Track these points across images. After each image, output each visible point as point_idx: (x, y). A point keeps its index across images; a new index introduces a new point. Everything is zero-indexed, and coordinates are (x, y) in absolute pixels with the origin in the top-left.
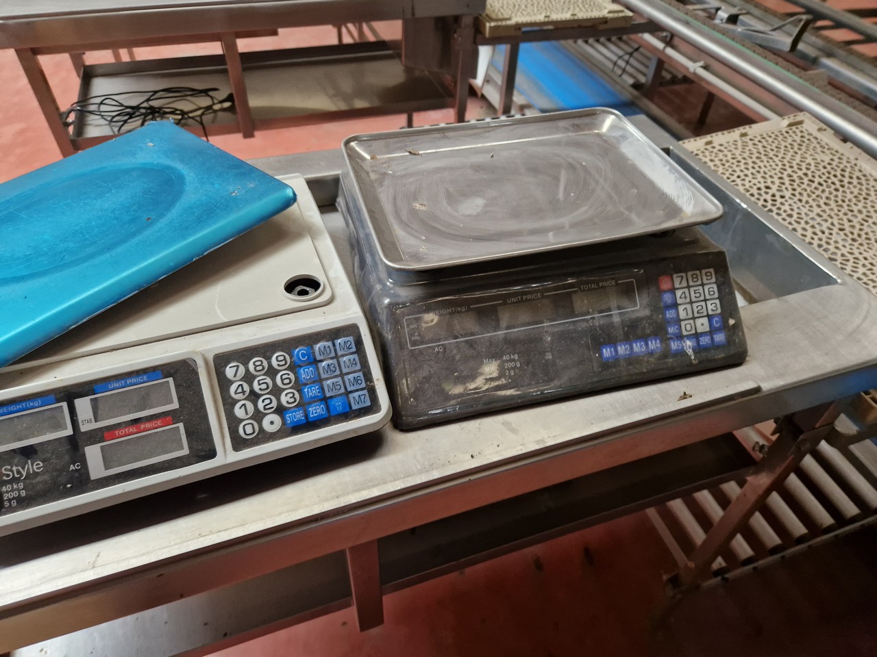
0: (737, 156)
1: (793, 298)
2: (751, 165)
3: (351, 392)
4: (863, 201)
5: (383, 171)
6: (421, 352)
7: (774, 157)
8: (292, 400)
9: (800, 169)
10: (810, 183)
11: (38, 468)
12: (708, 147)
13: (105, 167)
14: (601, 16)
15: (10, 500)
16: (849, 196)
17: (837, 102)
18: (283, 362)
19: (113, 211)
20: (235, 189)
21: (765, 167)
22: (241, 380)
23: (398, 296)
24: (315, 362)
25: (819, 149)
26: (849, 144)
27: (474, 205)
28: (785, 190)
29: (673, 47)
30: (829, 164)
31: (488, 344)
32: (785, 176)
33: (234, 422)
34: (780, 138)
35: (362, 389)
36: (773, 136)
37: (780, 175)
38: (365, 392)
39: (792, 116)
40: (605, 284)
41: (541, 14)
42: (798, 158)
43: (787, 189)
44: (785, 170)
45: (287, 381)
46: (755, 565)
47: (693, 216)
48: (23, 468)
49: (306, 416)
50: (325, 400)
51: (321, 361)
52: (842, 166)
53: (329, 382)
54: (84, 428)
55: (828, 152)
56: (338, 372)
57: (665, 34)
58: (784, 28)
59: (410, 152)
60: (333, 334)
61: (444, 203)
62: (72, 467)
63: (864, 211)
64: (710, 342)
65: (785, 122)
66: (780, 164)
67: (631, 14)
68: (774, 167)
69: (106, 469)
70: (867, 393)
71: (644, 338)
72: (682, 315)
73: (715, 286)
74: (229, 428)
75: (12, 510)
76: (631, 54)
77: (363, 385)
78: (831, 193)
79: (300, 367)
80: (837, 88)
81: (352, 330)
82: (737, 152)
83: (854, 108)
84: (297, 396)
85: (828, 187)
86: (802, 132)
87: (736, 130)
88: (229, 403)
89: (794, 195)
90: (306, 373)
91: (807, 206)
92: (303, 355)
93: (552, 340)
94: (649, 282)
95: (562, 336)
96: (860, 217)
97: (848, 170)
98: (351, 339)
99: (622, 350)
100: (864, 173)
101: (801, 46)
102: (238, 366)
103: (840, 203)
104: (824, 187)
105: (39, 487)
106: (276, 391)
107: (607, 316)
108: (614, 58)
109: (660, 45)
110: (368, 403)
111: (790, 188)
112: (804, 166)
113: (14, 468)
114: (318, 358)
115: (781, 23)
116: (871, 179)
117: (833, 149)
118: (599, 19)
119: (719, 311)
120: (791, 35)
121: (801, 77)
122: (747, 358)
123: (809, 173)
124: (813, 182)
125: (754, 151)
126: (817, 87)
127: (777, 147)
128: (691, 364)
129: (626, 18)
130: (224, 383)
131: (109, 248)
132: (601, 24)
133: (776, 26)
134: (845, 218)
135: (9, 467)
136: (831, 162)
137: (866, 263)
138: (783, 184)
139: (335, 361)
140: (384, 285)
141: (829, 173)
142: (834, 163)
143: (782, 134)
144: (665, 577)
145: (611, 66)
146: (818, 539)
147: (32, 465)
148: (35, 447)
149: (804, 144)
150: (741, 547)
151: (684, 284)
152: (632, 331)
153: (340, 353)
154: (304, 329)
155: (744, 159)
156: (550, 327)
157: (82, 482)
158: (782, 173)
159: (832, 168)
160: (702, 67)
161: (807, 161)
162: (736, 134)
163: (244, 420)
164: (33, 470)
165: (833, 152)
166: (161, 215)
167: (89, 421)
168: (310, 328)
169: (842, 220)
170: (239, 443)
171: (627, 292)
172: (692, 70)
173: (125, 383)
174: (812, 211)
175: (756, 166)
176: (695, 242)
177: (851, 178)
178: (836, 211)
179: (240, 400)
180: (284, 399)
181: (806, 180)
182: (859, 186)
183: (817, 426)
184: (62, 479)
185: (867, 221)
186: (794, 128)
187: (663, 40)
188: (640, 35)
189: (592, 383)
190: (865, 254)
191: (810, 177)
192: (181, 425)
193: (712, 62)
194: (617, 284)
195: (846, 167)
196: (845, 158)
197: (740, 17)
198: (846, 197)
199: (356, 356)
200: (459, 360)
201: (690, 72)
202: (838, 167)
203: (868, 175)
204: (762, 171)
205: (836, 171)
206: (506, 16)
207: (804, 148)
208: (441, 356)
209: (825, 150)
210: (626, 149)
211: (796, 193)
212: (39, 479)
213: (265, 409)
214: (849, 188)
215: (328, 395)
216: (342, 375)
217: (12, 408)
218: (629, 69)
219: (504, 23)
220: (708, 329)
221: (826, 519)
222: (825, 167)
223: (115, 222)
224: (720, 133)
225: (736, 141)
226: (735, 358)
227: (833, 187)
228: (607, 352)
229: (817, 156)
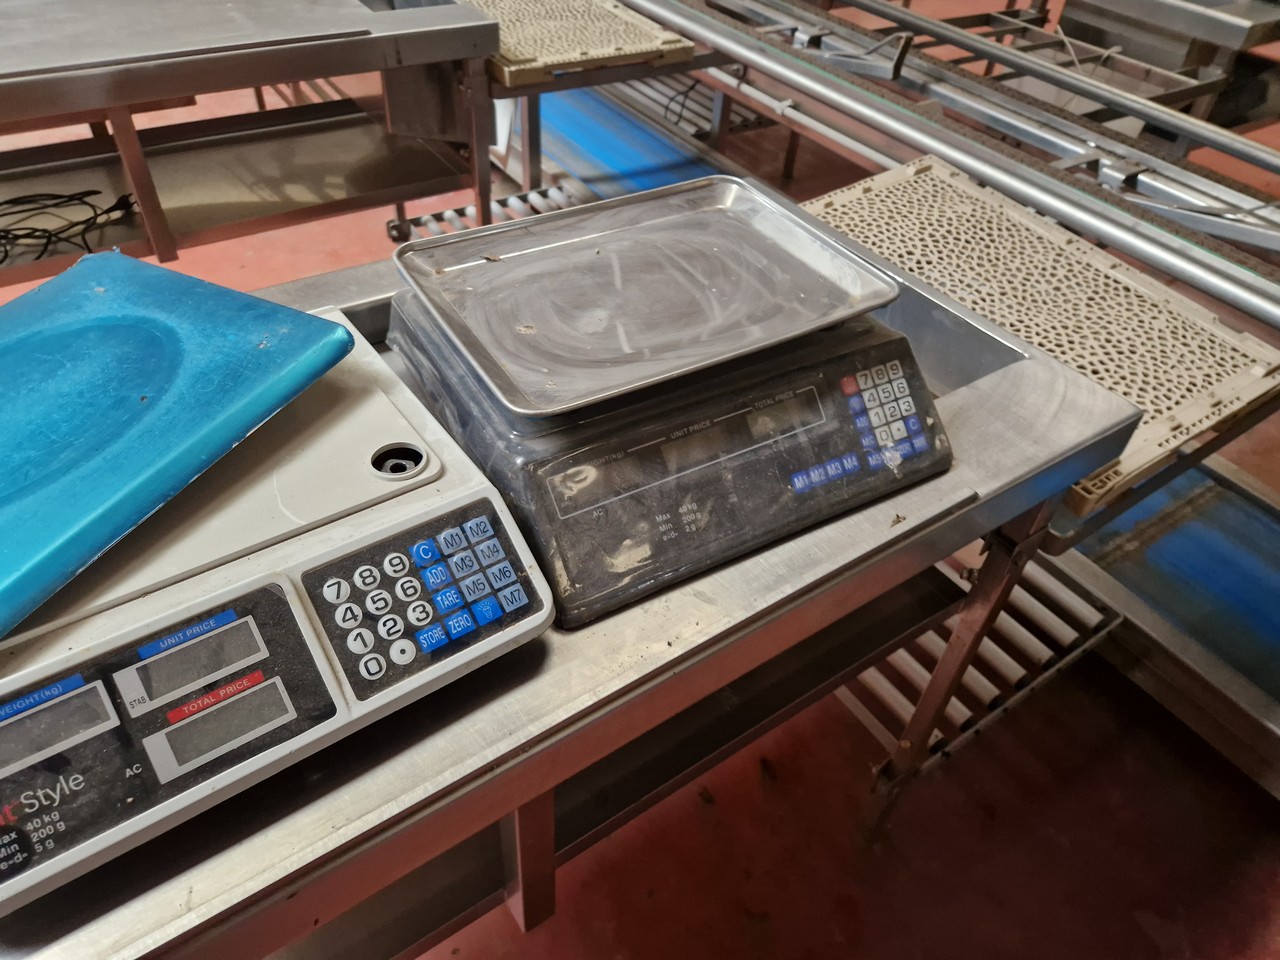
0: (866, 217)
1: (984, 383)
2: (885, 227)
3: (500, 590)
4: (1019, 256)
5: (458, 288)
6: (576, 520)
7: (908, 215)
8: (424, 615)
9: (942, 226)
10: (957, 242)
11: (77, 785)
12: (829, 210)
13: (40, 332)
14: (654, 49)
15: (42, 841)
16: (1003, 252)
17: (962, 138)
18: (401, 567)
19: (81, 394)
20: (261, 338)
21: (901, 227)
22: (347, 601)
23: (534, 452)
24: (443, 559)
25: (957, 199)
26: (988, 189)
27: (595, 320)
28: (930, 254)
29: (749, 83)
30: (972, 216)
31: (658, 496)
32: (926, 236)
33: (350, 662)
34: (910, 191)
35: (513, 583)
36: (901, 188)
37: (920, 236)
38: (518, 586)
39: (917, 161)
40: (782, 397)
41: (574, 50)
42: (936, 213)
43: (931, 252)
44: (924, 229)
45: (410, 592)
46: (977, 727)
47: (865, 298)
48: (54, 790)
49: (447, 634)
50: (467, 606)
51: (451, 555)
52: (987, 217)
53: (468, 581)
54: (135, 712)
55: (967, 201)
56: (476, 567)
57: (735, 67)
58: (880, 51)
59: (488, 259)
60: (459, 517)
61: (556, 322)
62: (129, 773)
63: (1023, 268)
64: (910, 449)
65: (911, 170)
66: (917, 222)
67: (691, 44)
68: (912, 227)
69: (180, 765)
70: (1077, 484)
71: (838, 457)
72: (875, 421)
73: (903, 381)
74: (345, 671)
75: (49, 854)
76: (686, 95)
77: (514, 578)
78: (981, 251)
79: (425, 568)
80: (956, 121)
81: (482, 506)
82: (865, 213)
83: (983, 143)
84: (429, 608)
85: (978, 244)
86: (932, 179)
87: (856, 184)
88: (338, 637)
89: (941, 258)
90: (435, 576)
91: (959, 270)
92: (426, 552)
93: (734, 478)
94: (830, 388)
95: (746, 470)
96: (1021, 276)
97: (995, 221)
98: (484, 518)
99: (816, 475)
100: (1013, 222)
101: (905, 72)
102: (339, 583)
103: (995, 261)
104: (973, 245)
105: (85, 813)
106: (400, 608)
107: (791, 436)
108: (665, 101)
109: (732, 82)
110: (525, 600)
111: (935, 250)
112: (945, 222)
113: (40, 793)
114: (446, 552)
115: (877, 44)
116: (1023, 229)
117: (971, 198)
118: (652, 52)
119: (914, 410)
120: (891, 59)
121: (914, 111)
122: (954, 463)
123: (952, 229)
124: (959, 240)
125: (884, 209)
126: (936, 122)
127: (909, 202)
128: (895, 480)
129: (686, 50)
130: (324, 610)
131: (97, 448)
132: (655, 59)
133: (872, 48)
134: (1004, 279)
135: (31, 793)
136: (973, 213)
137: (1040, 330)
138: (926, 246)
139: (469, 553)
140: (509, 440)
141: (975, 227)
142: (978, 214)
143: (911, 185)
144: (874, 770)
145: (662, 111)
146: (1040, 679)
147: (67, 782)
148: (66, 755)
149: (939, 195)
150: (958, 710)
151: (870, 383)
152: (823, 450)
153: (473, 540)
154: (418, 516)
155: (875, 220)
156: (728, 461)
157: (149, 791)
158: (922, 234)
159: (977, 221)
160: (790, 106)
161: (948, 215)
162: (856, 191)
163: (363, 655)
164: (70, 789)
165: (973, 200)
166: (162, 391)
167: (141, 701)
168: (427, 513)
169: (1001, 282)
170: (364, 689)
171: (809, 402)
172: (779, 111)
173: (185, 635)
174: (965, 276)
175: (890, 228)
176: (869, 331)
177: (1000, 230)
178: (992, 273)
179: (352, 630)
180: (412, 616)
181: (950, 239)
182: (1011, 239)
183: (1031, 532)
184: (118, 792)
185: (1029, 280)
186: (922, 175)
187: (735, 74)
188: (704, 70)
189: (788, 524)
190: (1036, 320)
191: (955, 235)
192: (277, 680)
193: (804, 100)
194: (796, 396)
195: (991, 217)
196: (988, 207)
197: (824, 39)
198: (999, 254)
199: (495, 541)
200: (627, 523)
201: (777, 115)
202: (983, 218)
203: (1017, 223)
204: (898, 233)
205: (981, 223)
206: (529, 56)
207: (939, 200)
208: (602, 521)
209: (964, 200)
210: (762, 225)
211: (944, 256)
212: (82, 800)
213: (389, 635)
214: (1000, 243)
215: (470, 599)
216: (483, 569)
217: (18, 705)
218: (686, 113)
219: (528, 66)
220: (905, 435)
221: (1043, 652)
222: (968, 221)
223: (89, 410)
224: (838, 191)
225: (860, 199)
226: (941, 467)
227: (983, 243)
228: (799, 482)
229: (956, 208)
